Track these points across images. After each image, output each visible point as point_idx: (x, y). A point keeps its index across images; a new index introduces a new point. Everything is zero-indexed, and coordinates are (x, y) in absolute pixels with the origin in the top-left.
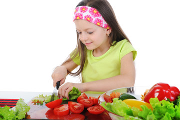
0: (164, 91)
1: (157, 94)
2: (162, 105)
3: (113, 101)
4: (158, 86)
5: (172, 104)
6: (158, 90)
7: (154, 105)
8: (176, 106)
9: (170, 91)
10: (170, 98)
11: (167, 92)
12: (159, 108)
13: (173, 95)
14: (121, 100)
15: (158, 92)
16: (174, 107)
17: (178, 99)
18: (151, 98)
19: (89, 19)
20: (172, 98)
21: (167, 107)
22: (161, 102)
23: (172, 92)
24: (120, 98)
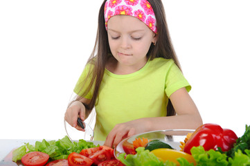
0: (214, 136)
1: (203, 142)
2: (209, 157)
3: (136, 152)
4: (206, 129)
5: (225, 155)
6: (204, 135)
7: (197, 157)
8: (230, 159)
9: (222, 137)
10: (222, 147)
11: (218, 137)
12: (206, 162)
13: (226, 143)
14: (148, 151)
15: (204, 138)
16: (227, 160)
17: (233, 147)
18: (194, 147)
19: (140, 16)
20: (225, 147)
21: (218, 161)
22: (208, 152)
23: (226, 137)
24: (147, 148)
